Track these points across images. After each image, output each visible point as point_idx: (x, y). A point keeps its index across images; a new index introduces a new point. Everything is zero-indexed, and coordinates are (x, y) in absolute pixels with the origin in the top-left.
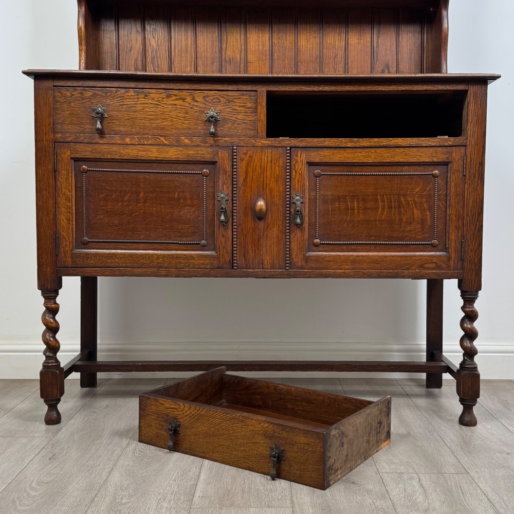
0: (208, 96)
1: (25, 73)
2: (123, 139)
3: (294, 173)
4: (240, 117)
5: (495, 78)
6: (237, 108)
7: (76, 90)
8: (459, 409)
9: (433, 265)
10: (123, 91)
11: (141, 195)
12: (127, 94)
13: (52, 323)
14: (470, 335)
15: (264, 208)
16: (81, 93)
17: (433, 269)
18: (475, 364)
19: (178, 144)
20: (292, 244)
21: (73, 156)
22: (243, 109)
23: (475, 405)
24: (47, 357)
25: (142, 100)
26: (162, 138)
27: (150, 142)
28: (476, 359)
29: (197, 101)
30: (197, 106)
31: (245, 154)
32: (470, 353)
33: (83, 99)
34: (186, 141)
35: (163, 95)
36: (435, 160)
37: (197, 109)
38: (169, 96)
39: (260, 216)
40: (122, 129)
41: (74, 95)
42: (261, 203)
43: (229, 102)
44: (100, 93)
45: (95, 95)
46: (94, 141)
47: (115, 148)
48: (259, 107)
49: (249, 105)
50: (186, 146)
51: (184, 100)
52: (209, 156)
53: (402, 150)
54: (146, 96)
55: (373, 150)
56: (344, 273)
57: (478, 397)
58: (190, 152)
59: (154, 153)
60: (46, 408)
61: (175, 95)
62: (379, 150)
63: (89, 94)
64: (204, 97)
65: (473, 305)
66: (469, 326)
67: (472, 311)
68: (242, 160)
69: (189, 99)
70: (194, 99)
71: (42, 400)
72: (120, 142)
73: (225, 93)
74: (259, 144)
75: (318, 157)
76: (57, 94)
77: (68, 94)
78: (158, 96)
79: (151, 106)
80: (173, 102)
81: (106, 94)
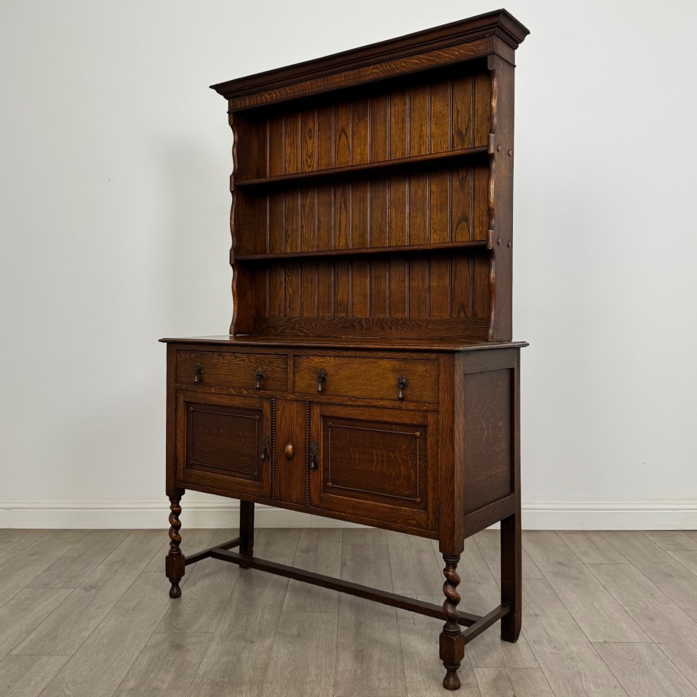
0: (258, 358)
1: (160, 341)
2: (210, 389)
3: (311, 423)
4: (277, 375)
6: (275, 368)
7: (187, 353)
9: (415, 522)
10: (211, 354)
11: (221, 431)
15: (292, 451)
16: (190, 355)
17: (415, 526)
19: (240, 395)
20: (311, 483)
21: (185, 400)
22: (279, 369)
25: (221, 361)
26: (231, 390)
27: (225, 392)
29: (251, 362)
31: (281, 405)
33: (190, 359)
34: (245, 392)
35: (233, 357)
36: (414, 422)
37: (251, 367)
38: (236, 358)
39: (289, 458)
40: (210, 381)
41: (186, 356)
43: (270, 363)
44: (199, 355)
45: (196, 357)
47: (206, 396)
48: (289, 368)
49: (282, 366)
50: (245, 396)
51: (244, 360)
52: (257, 405)
53: (388, 411)
54: (223, 357)
55: (367, 409)
56: (346, 516)
58: (247, 401)
59: (226, 401)
61: (240, 357)
62: (371, 409)
63: (193, 356)
64: (256, 359)
68: (278, 410)
69: (246, 361)
70: (249, 361)
72: (208, 391)
73: (267, 356)
74: (288, 398)
75: (328, 411)
76: (178, 355)
77: (183, 355)
78: (230, 358)
79: (226, 365)
80: (238, 362)
81: (202, 355)
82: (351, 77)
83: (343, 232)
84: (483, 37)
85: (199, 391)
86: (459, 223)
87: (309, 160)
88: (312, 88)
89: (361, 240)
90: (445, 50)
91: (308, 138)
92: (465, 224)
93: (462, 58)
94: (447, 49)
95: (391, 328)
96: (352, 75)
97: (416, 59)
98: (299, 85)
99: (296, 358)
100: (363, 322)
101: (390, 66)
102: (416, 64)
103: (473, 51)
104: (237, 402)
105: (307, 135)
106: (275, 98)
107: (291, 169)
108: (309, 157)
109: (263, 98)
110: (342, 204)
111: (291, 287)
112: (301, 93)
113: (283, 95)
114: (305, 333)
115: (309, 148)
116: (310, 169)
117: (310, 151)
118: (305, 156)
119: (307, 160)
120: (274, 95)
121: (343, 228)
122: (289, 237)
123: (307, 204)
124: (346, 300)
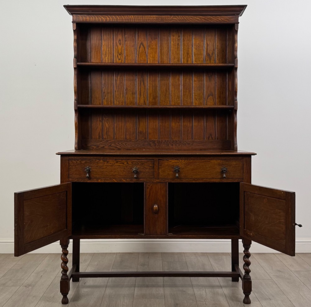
0: (133, 162)
1: (56, 154)
2: (98, 180)
4: (147, 170)
5: (254, 154)
6: (146, 167)
7: (78, 160)
8: (243, 296)
10: (98, 160)
12: (100, 162)
13: (66, 260)
14: (247, 264)
15: (157, 209)
16: (80, 162)
18: (250, 276)
22: (148, 167)
23: (250, 294)
24: (63, 274)
25: (106, 164)
26: (114, 180)
27: (109, 181)
28: (250, 274)
29: (129, 164)
30: (129, 166)
31: (149, 186)
32: (248, 272)
33: (81, 164)
34: (124, 181)
35: (115, 162)
37: (128, 167)
38: (117, 162)
39: (157, 212)
40: (97, 176)
41: (77, 162)
42: (156, 206)
43: (142, 164)
44: (88, 161)
45: (86, 162)
48: (155, 166)
49: (151, 165)
51: (123, 163)
54: (108, 162)
57: (251, 291)
60: (62, 296)
61: (120, 162)
63: (83, 162)
64: (132, 162)
65: (248, 251)
66: (247, 260)
67: (248, 253)
68: (148, 188)
69: (125, 163)
70: (127, 163)
71: (61, 293)
72: (96, 182)
73: (141, 160)
74: (155, 182)
76: (70, 162)
77: (75, 162)
78: (113, 162)
79: (110, 166)
80: (119, 165)
81: (91, 161)
82: (160, 19)
83: (142, 96)
84: (234, 15)
86: (209, 96)
87: (120, 57)
88: (135, 20)
89: (153, 101)
90: (214, 16)
91: (118, 44)
92: (212, 97)
93: (222, 22)
94: (215, 16)
95: (172, 145)
96: (160, 18)
97: (198, 18)
98: (126, 17)
99: (159, 161)
100: (156, 142)
101: (183, 18)
102: (198, 20)
103: (228, 20)
105: (118, 43)
106: (108, 20)
107: (106, 59)
108: (119, 54)
109: (100, 18)
110: (142, 82)
111: (107, 123)
112: (127, 21)
113: (114, 19)
114: (119, 148)
115: (119, 49)
116: (120, 61)
117: (120, 51)
118: (116, 54)
119: (117, 56)
120: (108, 18)
121: (142, 94)
122: (106, 96)
123: (118, 79)
124: (145, 131)
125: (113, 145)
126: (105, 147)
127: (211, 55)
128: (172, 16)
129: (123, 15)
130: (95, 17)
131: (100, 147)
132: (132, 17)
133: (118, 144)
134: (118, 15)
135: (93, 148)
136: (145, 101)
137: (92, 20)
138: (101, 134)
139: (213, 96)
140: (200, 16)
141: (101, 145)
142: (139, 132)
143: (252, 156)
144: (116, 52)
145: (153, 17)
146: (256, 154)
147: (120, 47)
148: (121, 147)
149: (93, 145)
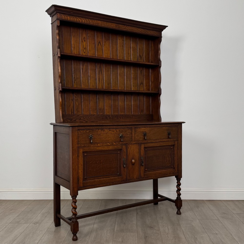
0: (120, 130)
2: (98, 145)
3: (141, 151)
4: (128, 136)
6: (127, 133)
7: (84, 130)
11: (102, 161)
12: (99, 131)
15: (134, 162)
16: (86, 131)
19: (112, 145)
20: (141, 171)
21: (83, 151)
25: (103, 132)
26: (108, 143)
27: (105, 145)
29: (117, 132)
30: (117, 133)
31: (129, 146)
33: (86, 133)
34: (115, 143)
35: (108, 131)
38: (110, 131)
39: (133, 164)
40: (97, 141)
41: (83, 132)
43: (126, 131)
44: (91, 131)
45: (90, 132)
46: (89, 146)
47: (95, 148)
48: (133, 132)
49: (130, 132)
50: (114, 145)
51: (114, 131)
52: (120, 147)
54: (104, 131)
55: (159, 143)
58: (116, 147)
59: (106, 148)
61: (112, 130)
63: (88, 131)
68: (128, 148)
70: (116, 131)
72: (97, 146)
73: (124, 129)
74: (133, 143)
75: (147, 145)
76: (79, 132)
77: (82, 132)
78: (107, 131)
79: (105, 134)
80: (111, 132)
81: (93, 131)
83: (101, 82)
85: (91, 146)
86: (140, 85)
89: (108, 86)
91: (83, 41)
95: (121, 118)
96: (118, 26)
97: (140, 30)
99: (135, 129)
100: (110, 116)
101: (132, 28)
103: (156, 34)
104: (111, 148)
105: (83, 39)
106: (83, 22)
107: (75, 51)
108: (84, 49)
109: (78, 19)
110: (100, 71)
111: (77, 102)
112: (96, 24)
113: (88, 22)
114: (86, 121)
115: (84, 45)
116: (85, 54)
117: (85, 46)
118: (82, 48)
119: (83, 50)
120: (83, 20)
121: (100, 80)
122: (75, 80)
123: (84, 68)
124: (103, 108)
125: (82, 118)
126: (77, 120)
127: (141, 56)
128: (125, 26)
129: (94, 19)
130: (74, 18)
131: (73, 120)
132: (100, 22)
133: (86, 118)
134: (90, 19)
135: (68, 121)
136: (102, 86)
137: (72, 20)
138: (73, 110)
139: (143, 84)
140: (142, 29)
141: (74, 118)
142: (99, 109)
143: (182, 124)
144: (82, 47)
145: (114, 25)
146: (185, 122)
147: (84, 43)
148: (87, 120)
149: (68, 119)
